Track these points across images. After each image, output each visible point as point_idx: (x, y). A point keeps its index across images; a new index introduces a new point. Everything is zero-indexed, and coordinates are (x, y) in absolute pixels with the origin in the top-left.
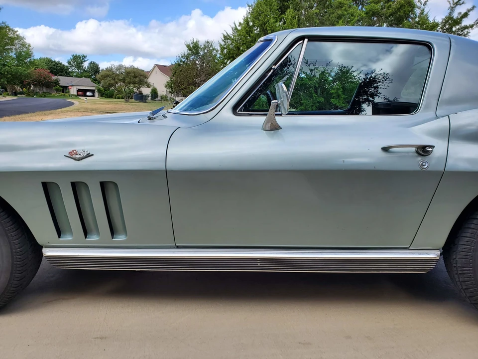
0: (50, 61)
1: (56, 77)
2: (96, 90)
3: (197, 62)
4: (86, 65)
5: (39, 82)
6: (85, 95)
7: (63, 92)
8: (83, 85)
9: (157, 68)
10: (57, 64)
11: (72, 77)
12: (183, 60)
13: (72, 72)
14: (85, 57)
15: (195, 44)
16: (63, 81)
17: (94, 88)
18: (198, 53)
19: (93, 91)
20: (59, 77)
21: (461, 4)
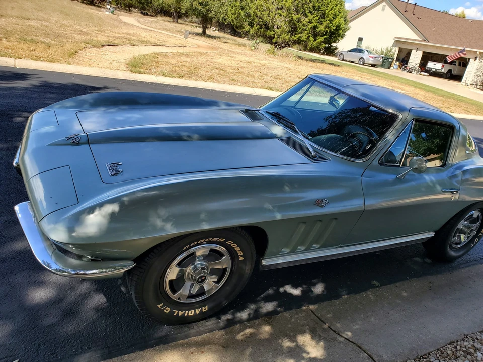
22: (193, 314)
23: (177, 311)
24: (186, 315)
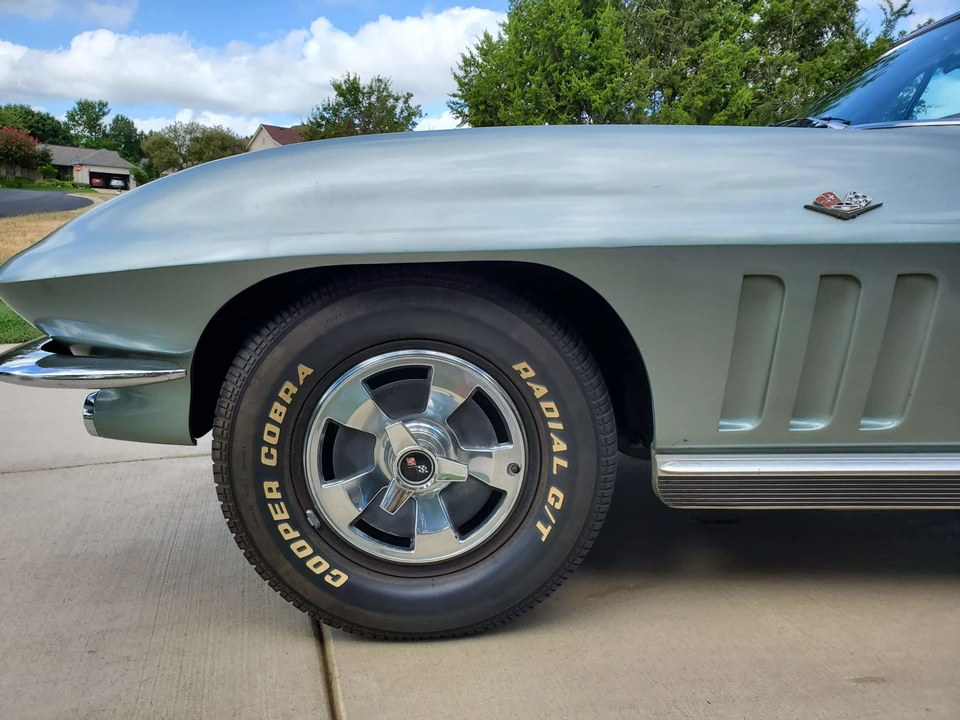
0: (28, 113)
1: (44, 145)
2: (132, 176)
3: (357, 121)
4: (107, 121)
5: (7, 155)
6: (107, 186)
7: (59, 178)
8: (104, 163)
9: (265, 132)
10: (44, 119)
11: (77, 147)
12: (327, 116)
13: (77, 137)
14: (105, 105)
15: (352, 84)
16: (60, 154)
17: (126, 172)
18: (357, 102)
19: (124, 178)
20: (49, 147)
21: (906, 15)
22: (552, 405)
23: (557, 461)
24: (560, 426)
